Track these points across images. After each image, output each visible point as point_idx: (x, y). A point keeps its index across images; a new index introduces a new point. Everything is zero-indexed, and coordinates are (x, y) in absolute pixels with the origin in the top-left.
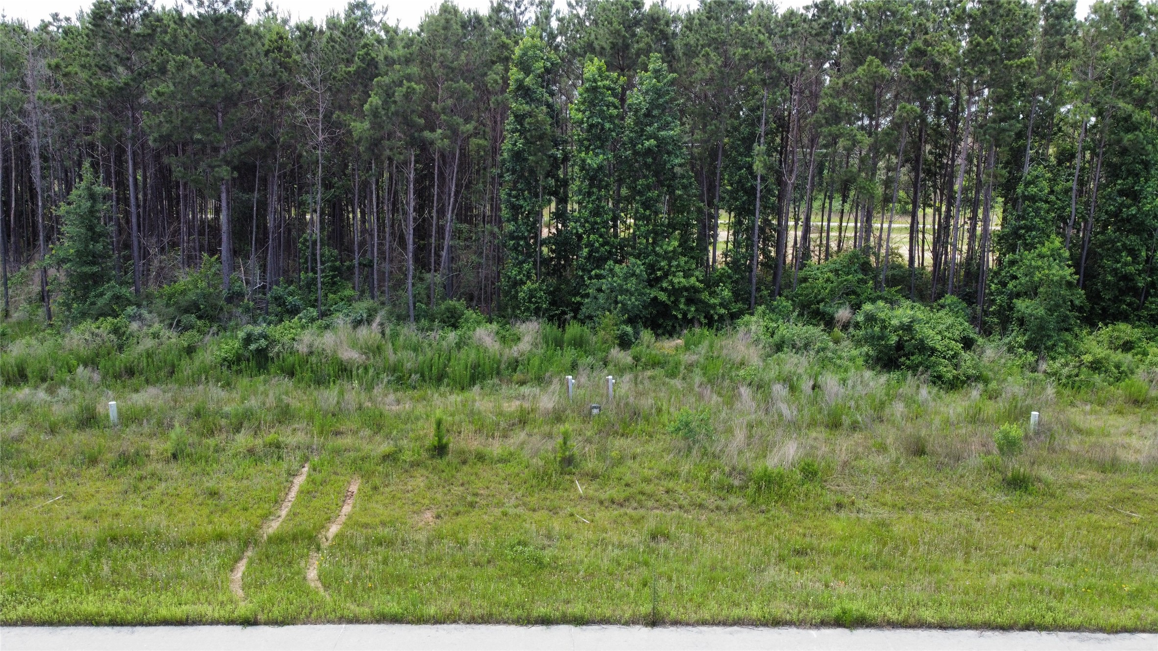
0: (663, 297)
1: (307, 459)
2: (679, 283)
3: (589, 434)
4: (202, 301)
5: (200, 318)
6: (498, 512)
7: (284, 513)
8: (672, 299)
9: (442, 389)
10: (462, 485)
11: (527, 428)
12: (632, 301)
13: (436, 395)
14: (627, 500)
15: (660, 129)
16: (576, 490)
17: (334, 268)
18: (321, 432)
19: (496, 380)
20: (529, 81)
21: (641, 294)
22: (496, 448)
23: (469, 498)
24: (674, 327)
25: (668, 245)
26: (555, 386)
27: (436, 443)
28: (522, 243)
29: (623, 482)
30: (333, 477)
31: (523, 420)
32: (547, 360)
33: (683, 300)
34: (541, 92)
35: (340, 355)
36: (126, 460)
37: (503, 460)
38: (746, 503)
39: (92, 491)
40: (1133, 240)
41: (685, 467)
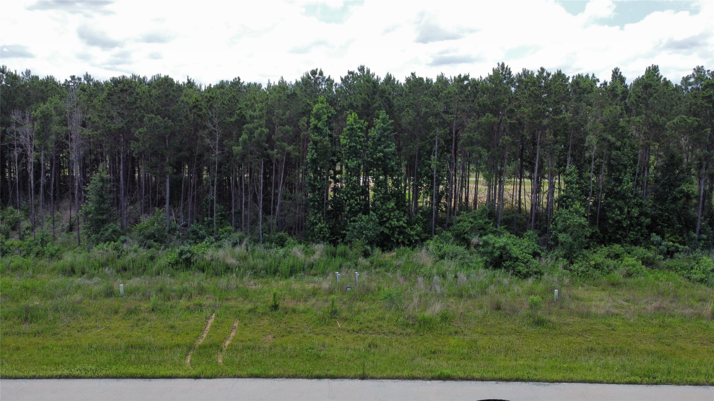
0: (386, 231)
1: (214, 312)
2: (394, 224)
3: (345, 300)
4: (156, 233)
5: (155, 241)
6: (301, 335)
7: (205, 336)
8: (391, 232)
9: (276, 278)
10: (285, 323)
11: (316, 298)
12: (371, 234)
13: (273, 282)
14: (360, 330)
15: (385, 148)
16: (337, 325)
17: (221, 215)
18: (220, 299)
19: (302, 274)
20: (319, 125)
21: (375, 230)
22: (301, 306)
23: (288, 329)
24: (392, 246)
25: (389, 204)
26: (330, 277)
27: (273, 304)
28: (316, 203)
29: (359, 322)
30: (226, 320)
31: (314, 293)
32: (328, 264)
33: (396, 233)
34: (326, 130)
35: (226, 261)
36: (131, 312)
37: (304, 312)
38: (414, 331)
39: (118, 326)
40: (620, 203)
41: (387, 316)
